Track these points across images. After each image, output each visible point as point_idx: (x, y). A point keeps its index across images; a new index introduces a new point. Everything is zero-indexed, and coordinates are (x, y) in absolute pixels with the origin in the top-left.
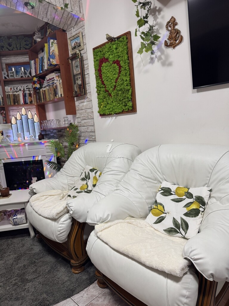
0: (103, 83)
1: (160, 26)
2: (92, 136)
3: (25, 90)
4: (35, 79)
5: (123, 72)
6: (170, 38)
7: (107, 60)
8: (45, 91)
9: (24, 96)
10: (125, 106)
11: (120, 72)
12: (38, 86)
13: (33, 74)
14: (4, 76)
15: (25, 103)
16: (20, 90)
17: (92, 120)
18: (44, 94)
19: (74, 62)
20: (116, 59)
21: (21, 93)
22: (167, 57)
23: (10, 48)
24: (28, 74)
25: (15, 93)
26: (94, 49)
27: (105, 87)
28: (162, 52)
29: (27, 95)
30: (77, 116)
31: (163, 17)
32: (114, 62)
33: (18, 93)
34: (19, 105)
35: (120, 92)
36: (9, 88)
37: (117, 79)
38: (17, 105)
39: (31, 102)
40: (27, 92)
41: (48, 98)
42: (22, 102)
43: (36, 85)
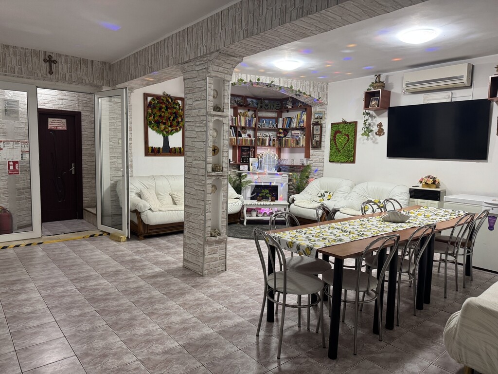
0: (336, 144)
1: (374, 124)
2: (321, 173)
3: (271, 136)
4: (281, 131)
5: (350, 141)
6: (378, 131)
7: (340, 132)
8: (287, 140)
9: (270, 140)
10: (349, 159)
11: (348, 141)
12: (282, 136)
13: (280, 126)
14: (258, 125)
15: (269, 145)
16: (267, 136)
17: (323, 163)
18: (286, 142)
19: (315, 127)
20: (347, 134)
21: (268, 138)
22: (376, 139)
23: (266, 108)
24: (275, 126)
25: (264, 138)
26: (332, 124)
27: (337, 146)
28: (374, 137)
29: (272, 140)
30: (310, 160)
31: (376, 121)
32: (345, 135)
33: (266, 138)
34: (265, 146)
35: (347, 151)
36: (259, 134)
37: (346, 144)
38: (263, 146)
39: (274, 145)
40: (272, 138)
41: (289, 145)
42: (267, 144)
43: (280, 135)
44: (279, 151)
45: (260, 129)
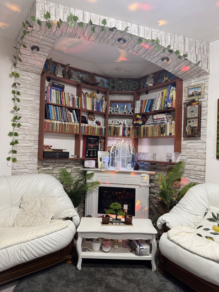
2: (201, 175)
3: (125, 124)
4: (138, 116)
8: (147, 128)
9: (124, 129)
12: (140, 122)
13: (137, 111)
14: (109, 110)
15: (124, 135)
16: (121, 124)
17: (204, 160)
18: (146, 130)
19: (189, 107)
21: (121, 127)
24: (131, 111)
25: (116, 126)
29: (127, 129)
30: (182, 154)
33: (119, 126)
34: (118, 136)
36: (111, 121)
38: (116, 137)
39: (129, 135)
40: (127, 126)
41: (150, 134)
42: (121, 133)
43: (138, 122)
44: (136, 142)
45: (112, 116)
